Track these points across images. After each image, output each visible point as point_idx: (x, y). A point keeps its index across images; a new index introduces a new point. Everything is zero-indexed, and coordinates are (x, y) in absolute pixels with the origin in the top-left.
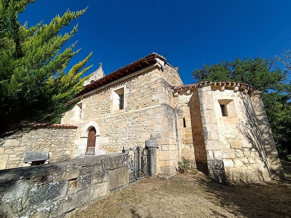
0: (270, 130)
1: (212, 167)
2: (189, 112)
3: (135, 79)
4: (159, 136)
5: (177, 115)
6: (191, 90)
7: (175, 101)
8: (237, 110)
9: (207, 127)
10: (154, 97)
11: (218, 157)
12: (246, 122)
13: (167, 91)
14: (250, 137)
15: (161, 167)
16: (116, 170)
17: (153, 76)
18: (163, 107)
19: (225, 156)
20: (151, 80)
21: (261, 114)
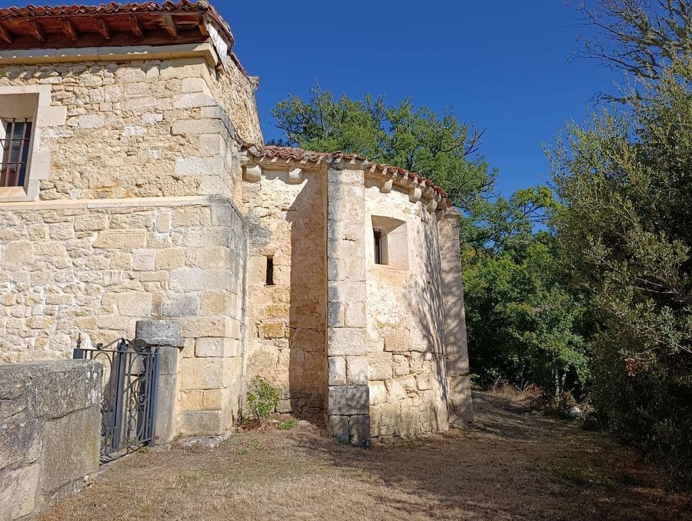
0: (463, 309)
1: (339, 403)
2: (290, 241)
3: (101, 73)
4: (187, 308)
5: (248, 241)
6: (303, 170)
7: (248, 194)
8: (409, 251)
9: (340, 290)
10: (183, 166)
11: (357, 373)
12: (423, 285)
13: (229, 155)
14: (427, 324)
15: (188, 415)
16: (65, 420)
17: (186, 84)
18: (217, 210)
19: (371, 372)
20: (175, 97)
21: (452, 269)
